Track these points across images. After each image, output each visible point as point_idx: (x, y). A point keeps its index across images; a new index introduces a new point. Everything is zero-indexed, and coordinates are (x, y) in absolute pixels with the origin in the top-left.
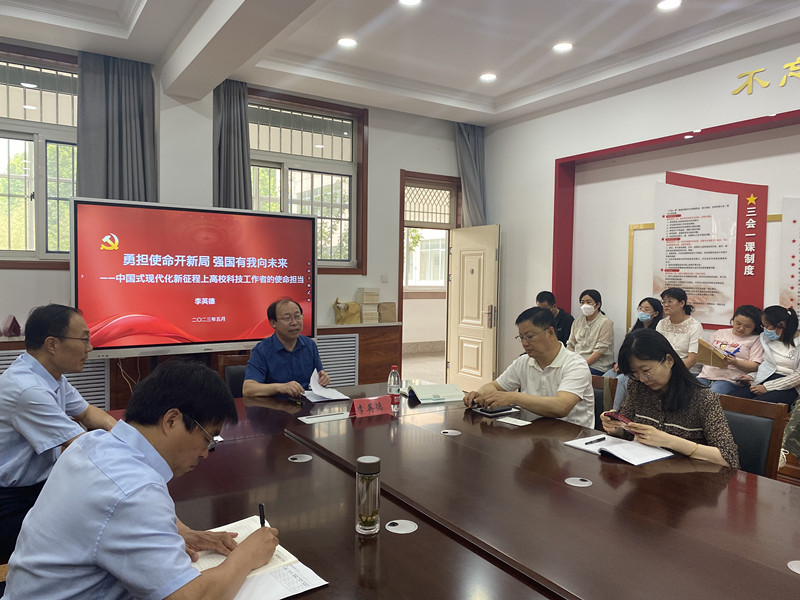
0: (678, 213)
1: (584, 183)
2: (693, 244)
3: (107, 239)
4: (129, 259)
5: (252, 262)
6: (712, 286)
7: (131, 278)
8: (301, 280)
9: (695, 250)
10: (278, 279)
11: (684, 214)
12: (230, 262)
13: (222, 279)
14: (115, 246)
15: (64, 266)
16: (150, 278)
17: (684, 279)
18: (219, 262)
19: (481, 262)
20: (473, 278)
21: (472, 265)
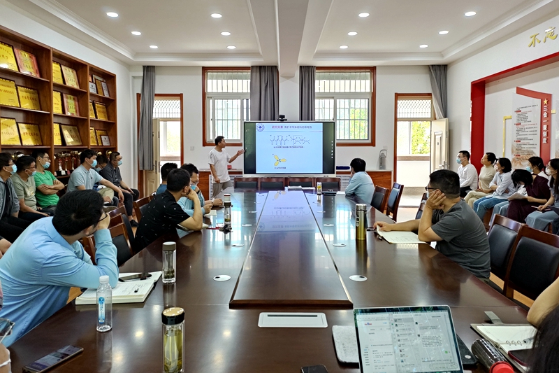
0: (520, 109)
1: (488, 94)
2: (526, 127)
6: (532, 149)
9: (526, 130)
11: (523, 110)
17: (523, 146)
19: (441, 138)
20: (438, 147)
21: (438, 140)
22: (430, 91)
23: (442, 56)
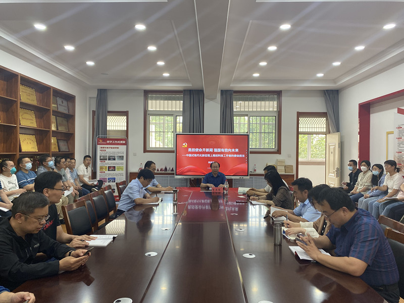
0: (401, 126)
1: (372, 113)
3: (184, 144)
4: (190, 150)
5: (226, 150)
7: (190, 155)
8: (244, 156)
10: (235, 156)
11: (403, 127)
12: (219, 150)
13: (217, 156)
14: (186, 146)
15: (173, 152)
16: (195, 155)
17: (403, 156)
18: (216, 150)
19: (334, 148)
20: (332, 156)
21: (332, 150)
22: (325, 111)
23: (335, 83)
